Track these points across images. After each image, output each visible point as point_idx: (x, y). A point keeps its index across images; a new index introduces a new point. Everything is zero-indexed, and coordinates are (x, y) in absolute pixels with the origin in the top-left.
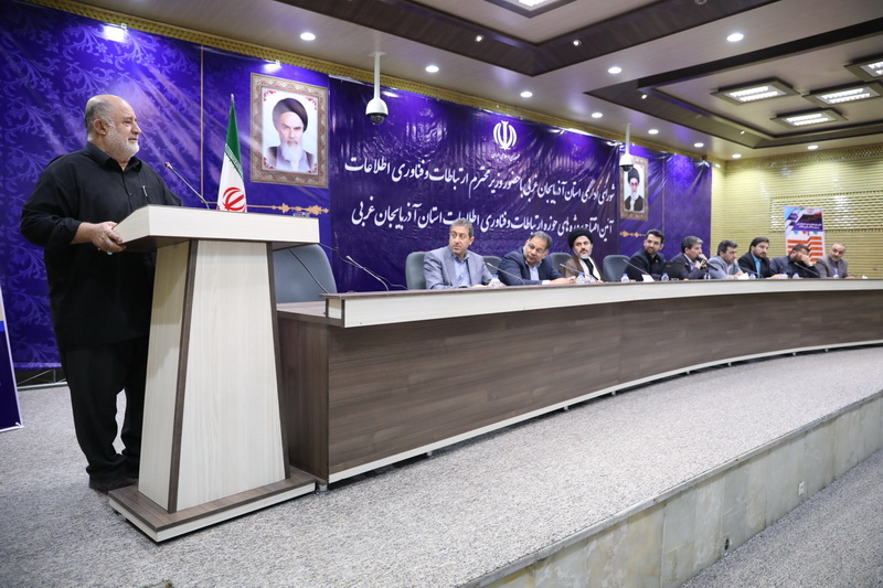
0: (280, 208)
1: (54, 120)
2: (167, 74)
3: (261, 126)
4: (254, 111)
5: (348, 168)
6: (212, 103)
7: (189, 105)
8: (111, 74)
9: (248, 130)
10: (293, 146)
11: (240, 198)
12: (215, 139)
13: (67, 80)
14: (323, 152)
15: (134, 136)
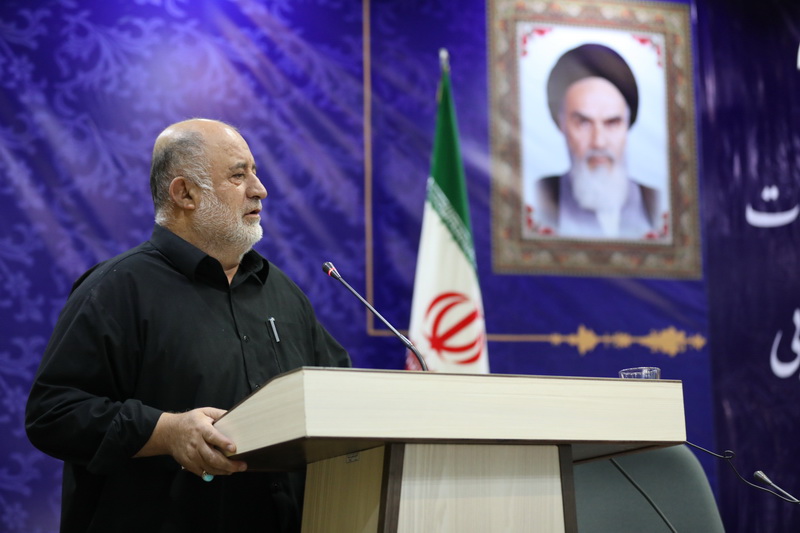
0: (572, 340)
1: (32, 150)
2: (284, 14)
3: (515, 121)
4: (499, 86)
5: (756, 218)
6: (392, 74)
7: (335, 86)
8: (158, 30)
9: (481, 133)
10: (603, 171)
11: (468, 320)
12: (398, 170)
13: (64, 55)
14: (685, 180)
15: (253, 206)
